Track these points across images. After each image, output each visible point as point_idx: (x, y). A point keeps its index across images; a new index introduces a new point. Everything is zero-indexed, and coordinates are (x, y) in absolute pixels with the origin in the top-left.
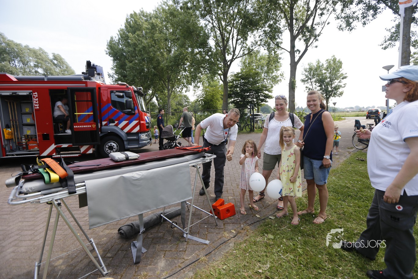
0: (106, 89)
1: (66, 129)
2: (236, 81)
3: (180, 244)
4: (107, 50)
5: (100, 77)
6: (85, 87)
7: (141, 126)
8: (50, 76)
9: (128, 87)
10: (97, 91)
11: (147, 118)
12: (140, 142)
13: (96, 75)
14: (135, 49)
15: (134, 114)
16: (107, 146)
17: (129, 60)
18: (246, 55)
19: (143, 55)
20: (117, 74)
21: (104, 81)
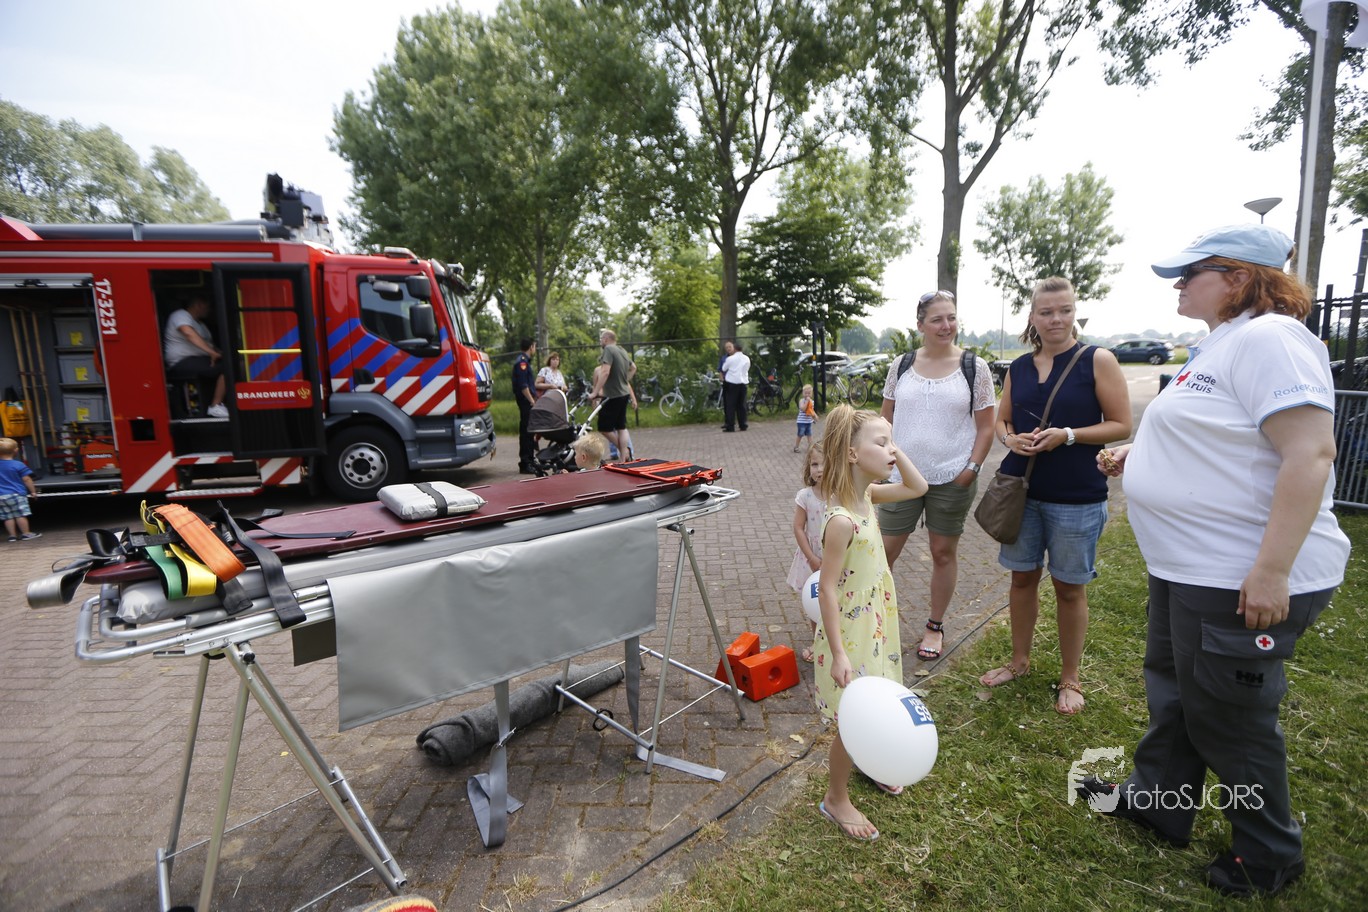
0: (344, 269)
1: (210, 403)
2: (764, 243)
3: (630, 782)
4: (333, 136)
5: (321, 230)
6: (272, 262)
7: (463, 392)
8: (148, 226)
9: (416, 263)
10: (311, 276)
11: (480, 366)
12: (459, 447)
13: (306, 224)
14: (427, 135)
15: (438, 353)
16: (349, 461)
17: (409, 172)
18: (798, 159)
19: (455, 157)
20: (367, 220)
21: (331, 241)
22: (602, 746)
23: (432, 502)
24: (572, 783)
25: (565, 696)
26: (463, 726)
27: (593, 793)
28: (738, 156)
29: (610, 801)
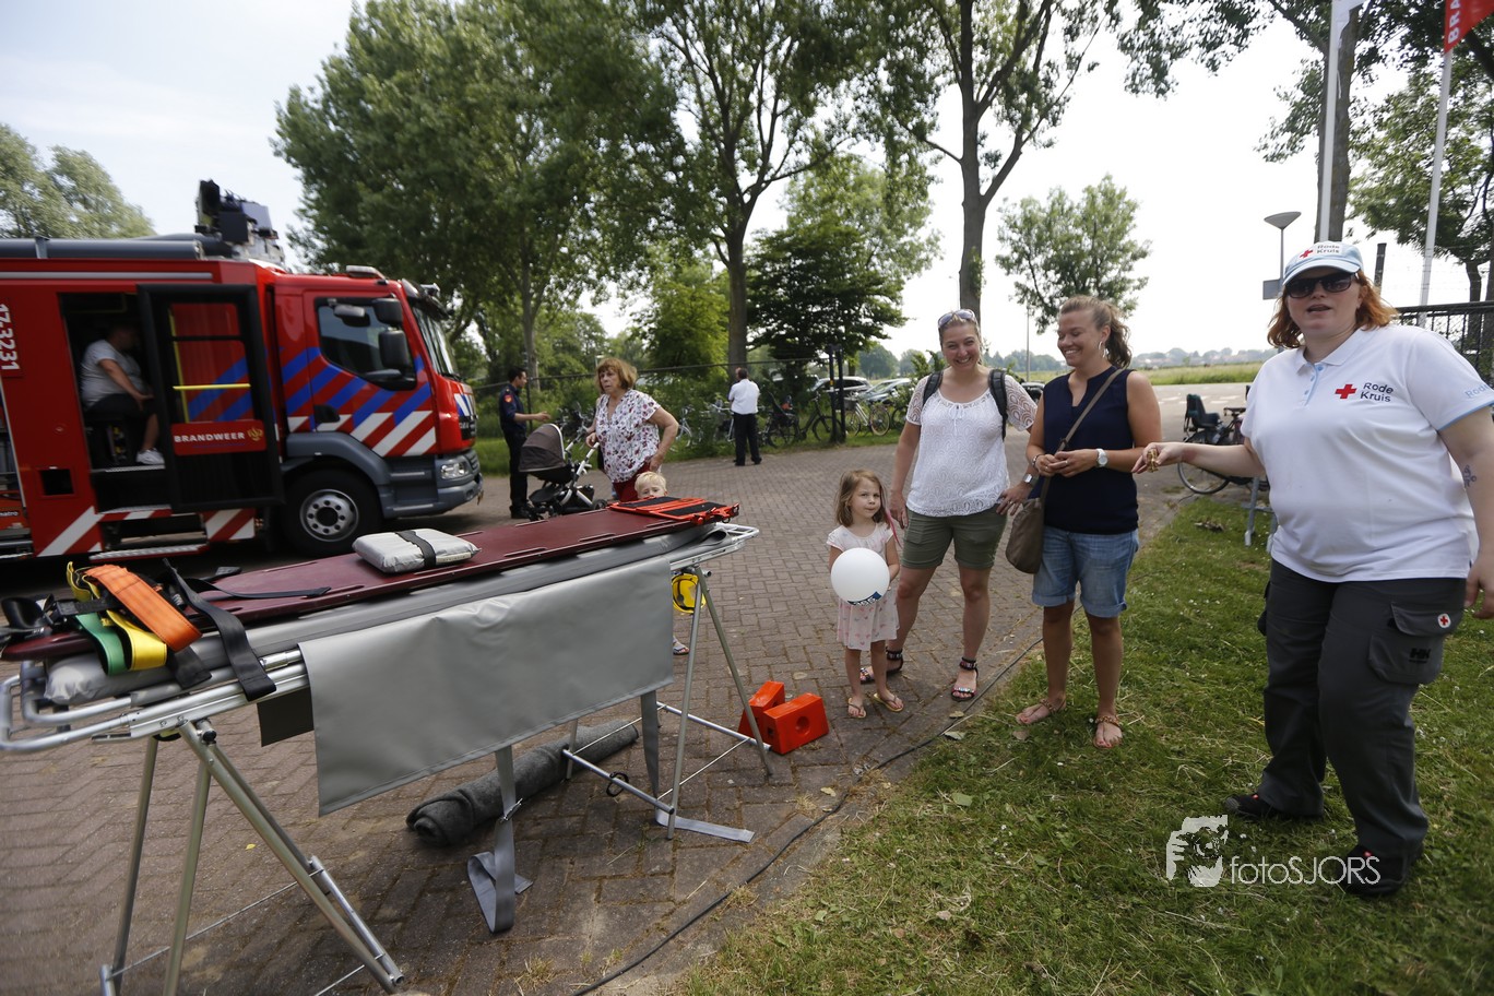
0: (299, 291)
1: (139, 448)
2: (774, 260)
3: (649, 850)
5: (270, 246)
6: (211, 283)
7: (442, 428)
8: (56, 241)
9: (384, 284)
10: (260, 300)
11: (462, 400)
12: (441, 491)
13: (251, 239)
15: (414, 386)
16: (312, 511)
17: (369, 180)
18: (807, 168)
19: (423, 163)
20: (322, 236)
21: (282, 259)
22: (617, 814)
23: (418, 551)
24: (586, 855)
25: (575, 761)
26: (460, 801)
27: (610, 864)
28: (742, 164)
29: (629, 873)
